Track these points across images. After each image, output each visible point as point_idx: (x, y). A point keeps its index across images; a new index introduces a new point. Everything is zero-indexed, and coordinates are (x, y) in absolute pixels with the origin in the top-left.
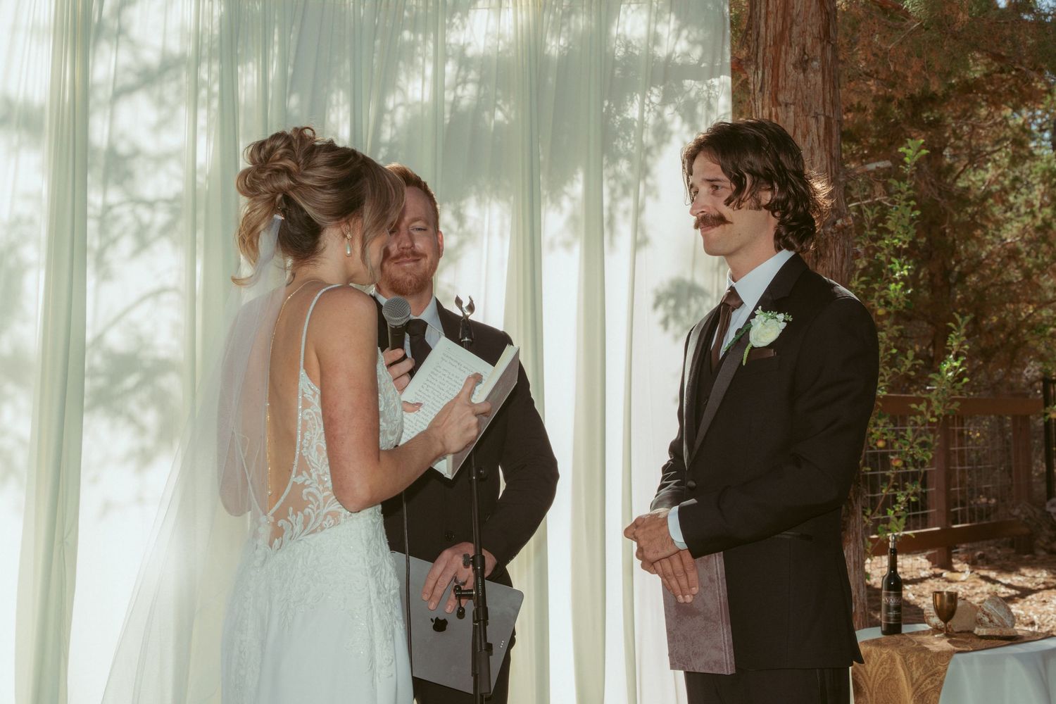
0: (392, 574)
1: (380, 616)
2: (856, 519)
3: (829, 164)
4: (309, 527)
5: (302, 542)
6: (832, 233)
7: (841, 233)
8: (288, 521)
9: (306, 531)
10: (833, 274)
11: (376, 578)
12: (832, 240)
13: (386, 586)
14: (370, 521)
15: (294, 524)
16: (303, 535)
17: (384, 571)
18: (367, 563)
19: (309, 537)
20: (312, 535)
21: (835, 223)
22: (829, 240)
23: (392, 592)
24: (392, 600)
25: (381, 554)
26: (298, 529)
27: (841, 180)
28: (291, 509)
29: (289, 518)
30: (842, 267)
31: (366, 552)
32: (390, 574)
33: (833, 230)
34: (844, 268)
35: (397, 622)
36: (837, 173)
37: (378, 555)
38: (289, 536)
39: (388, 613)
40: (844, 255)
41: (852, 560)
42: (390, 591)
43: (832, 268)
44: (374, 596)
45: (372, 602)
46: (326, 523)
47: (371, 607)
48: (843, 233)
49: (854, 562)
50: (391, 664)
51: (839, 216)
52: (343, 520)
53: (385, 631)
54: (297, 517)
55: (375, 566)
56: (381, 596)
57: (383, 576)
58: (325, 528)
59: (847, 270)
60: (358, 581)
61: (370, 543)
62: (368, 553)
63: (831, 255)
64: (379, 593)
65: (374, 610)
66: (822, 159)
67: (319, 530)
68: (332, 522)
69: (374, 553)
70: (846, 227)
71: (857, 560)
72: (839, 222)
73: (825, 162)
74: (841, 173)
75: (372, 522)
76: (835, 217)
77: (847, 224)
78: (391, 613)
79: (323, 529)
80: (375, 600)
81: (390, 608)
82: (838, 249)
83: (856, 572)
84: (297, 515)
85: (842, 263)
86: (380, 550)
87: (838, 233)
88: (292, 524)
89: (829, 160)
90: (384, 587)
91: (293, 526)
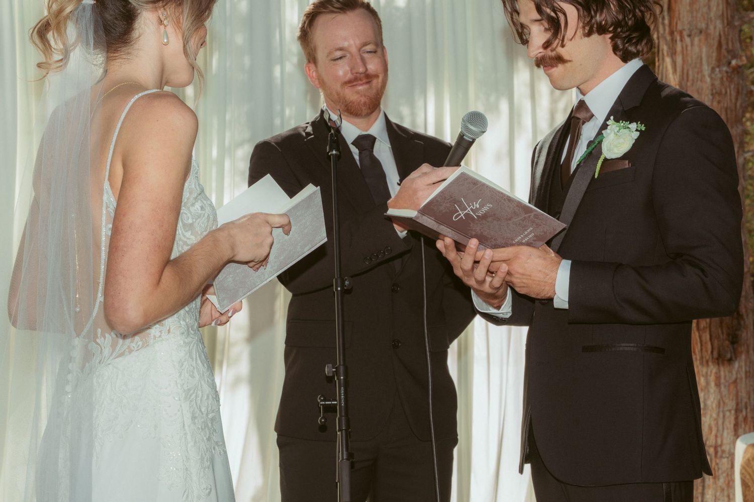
0: (210, 396)
1: (195, 442)
2: (747, 333)
3: (725, 9)
4: (117, 350)
5: (110, 367)
6: (727, 72)
7: (736, 72)
8: (98, 344)
9: (114, 354)
10: (729, 112)
11: (191, 401)
12: (727, 79)
13: (203, 410)
14: (182, 342)
15: (103, 348)
16: (111, 358)
17: (200, 393)
18: (179, 387)
19: (117, 360)
20: (120, 359)
21: (729, 63)
22: (725, 79)
23: (210, 416)
24: (210, 425)
25: (197, 377)
26: (106, 351)
27: (736, 23)
28: (99, 331)
29: (98, 340)
30: (736, 104)
31: (178, 375)
32: (208, 396)
33: (728, 70)
34: (738, 105)
35: (216, 447)
36: (733, 17)
37: (193, 377)
38: (98, 361)
39: (205, 438)
40: (738, 92)
41: (744, 369)
42: (207, 415)
43: (727, 105)
44: (188, 421)
45: (186, 428)
46: (134, 345)
47: (186, 434)
48: (738, 73)
49: (746, 372)
50: (210, 493)
51: (734, 57)
52: (152, 341)
53: (202, 459)
54: (105, 339)
55: (189, 390)
56: (196, 420)
57: (199, 399)
58: (133, 351)
59: (741, 106)
60: (170, 407)
61: (182, 365)
62: (180, 375)
63: (726, 93)
64: (194, 418)
65: (189, 436)
66: (718, 5)
67: (127, 353)
68: (140, 343)
69: (187, 375)
70: (740, 67)
71: (748, 369)
72: (734, 62)
73: (721, 7)
74: (736, 17)
75: (184, 342)
76: (730, 57)
77: (740, 63)
78: (209, 439)
79: (130, 352)
80: (189, 426)
81: (208, 433)
82: (732, 86)
83: (748, 381)
84: (105, 337)
85: (737, 99)
86: (195, 371)
87: (733, 71)
88: (101, 346)
89: (725, 6)
90: (201, 411)
91: (102, 349)
